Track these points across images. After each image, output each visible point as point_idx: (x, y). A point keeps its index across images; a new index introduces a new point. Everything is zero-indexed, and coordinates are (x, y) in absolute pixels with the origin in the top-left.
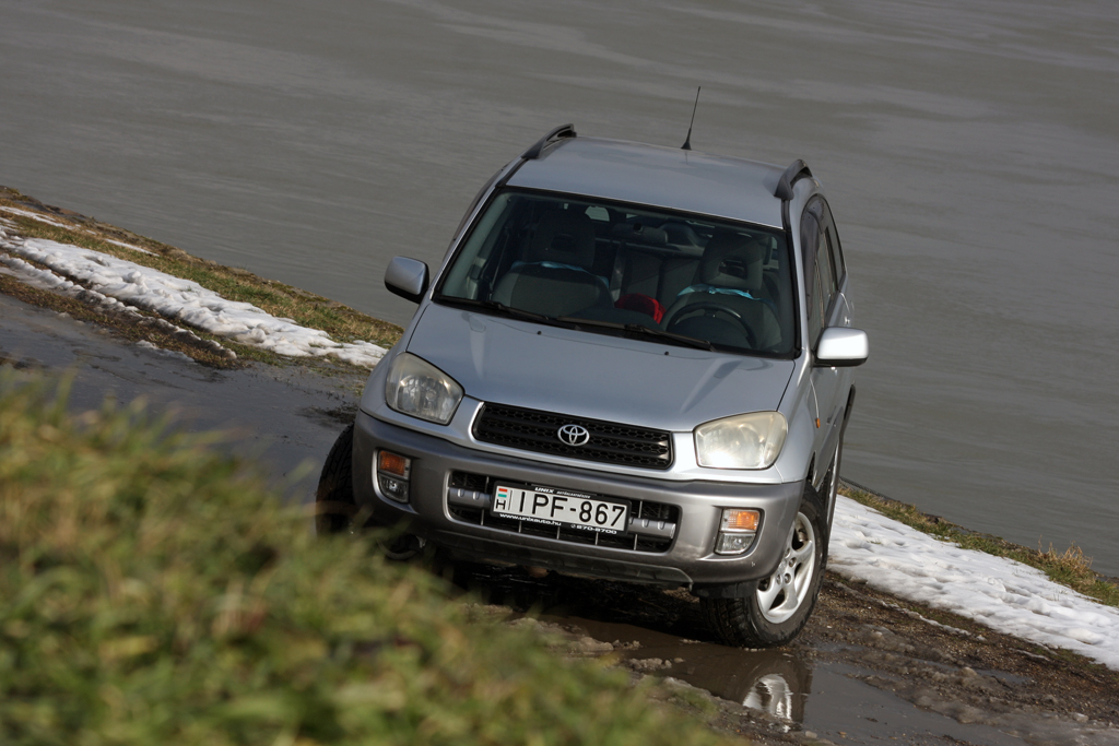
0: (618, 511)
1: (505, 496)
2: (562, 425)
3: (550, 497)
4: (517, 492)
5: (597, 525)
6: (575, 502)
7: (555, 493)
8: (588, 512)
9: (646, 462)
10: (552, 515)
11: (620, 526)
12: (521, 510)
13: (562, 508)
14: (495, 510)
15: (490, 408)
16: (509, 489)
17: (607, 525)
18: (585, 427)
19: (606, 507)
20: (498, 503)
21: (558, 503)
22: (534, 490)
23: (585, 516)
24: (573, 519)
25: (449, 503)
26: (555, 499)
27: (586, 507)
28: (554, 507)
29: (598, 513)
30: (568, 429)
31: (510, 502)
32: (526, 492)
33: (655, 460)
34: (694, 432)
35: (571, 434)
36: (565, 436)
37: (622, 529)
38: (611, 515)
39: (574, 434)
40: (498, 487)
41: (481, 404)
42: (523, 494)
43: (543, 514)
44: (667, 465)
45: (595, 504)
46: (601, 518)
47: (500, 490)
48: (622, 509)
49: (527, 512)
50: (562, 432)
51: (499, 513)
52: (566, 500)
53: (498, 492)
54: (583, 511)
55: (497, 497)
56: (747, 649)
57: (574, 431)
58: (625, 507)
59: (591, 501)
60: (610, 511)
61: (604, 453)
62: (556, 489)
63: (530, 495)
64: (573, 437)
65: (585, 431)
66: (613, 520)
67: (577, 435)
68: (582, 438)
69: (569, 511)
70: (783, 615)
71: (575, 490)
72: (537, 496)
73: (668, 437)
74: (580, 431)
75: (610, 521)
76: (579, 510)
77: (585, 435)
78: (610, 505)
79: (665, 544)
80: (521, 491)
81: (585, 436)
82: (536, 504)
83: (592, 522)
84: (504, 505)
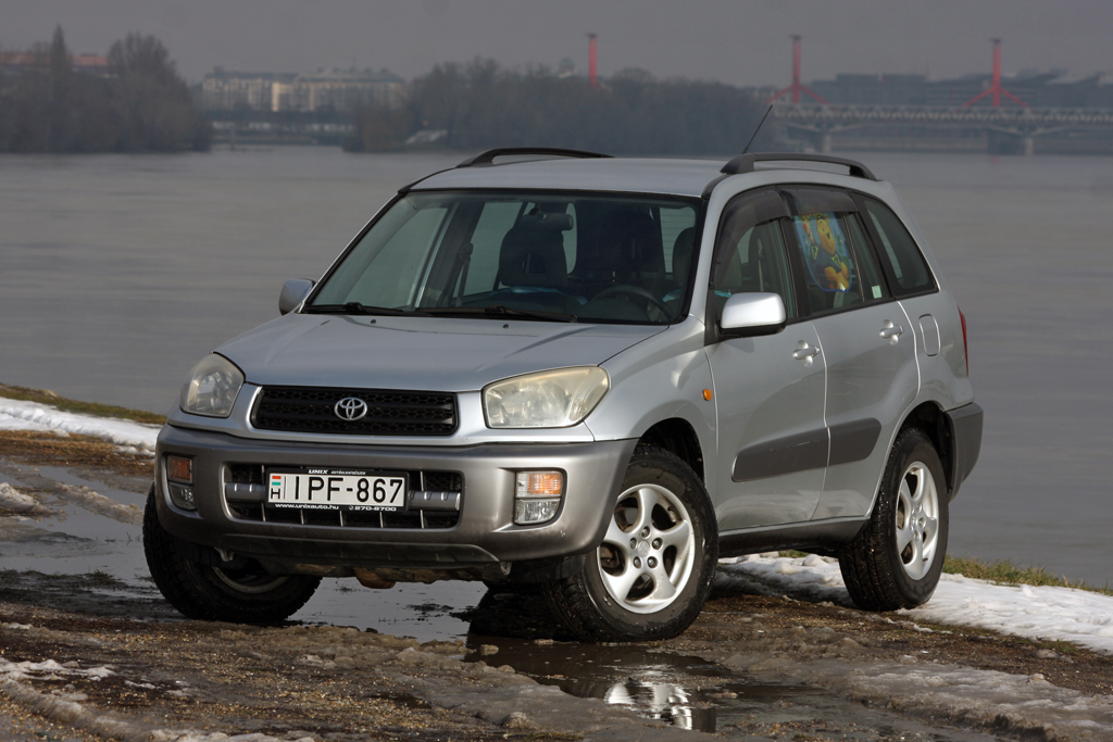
0: (396, 485)
1: (279, 484)
2: (339, 400)
3: (325, 479)
4: (291, 478)
5: (376, 504)
6: (351, 481)
7: (329, 473)
8: (366, 490)
9: (430, 429)
10: (329, 499)
11: (399, 502)
12: (297, 497)
13: (338, 489)
14: (270, 500)
15: (270, 392)
16: (282, 475)
17: (386, 502)
18: (364, 399)
19: (384, 483)
20: (273, 493)
21: (334, 484)
22: (307, 473)
23: (363, 495)
24: (350, 500)
25: (228, 501)
26: (330, 480)
27: (363, 485)
28: (330, 489)
29: (376, 489)
30: (345, 403)
31: (286, 490)
32: (300, 476)
33: (439, 426)
34: (482, 391)
35: (347, 408)
36: (342, 411)
37: (401, 505)
38: (390, 490)
39: (350, 408)
40: (272, 475)
41: (259, 389)
42: (298, 478)
43: (320, 499)
44: (452, 429)
45: (371, 480)
46: (379, 495)
47: (274, 477)
48: (400, 482)
49: (303, 499)
50: (339, 407)
51: (274, 504)
52: (341, 479)
53: (272, 480)
54: (361, 490)
55: (271, 486)
56: (605, 644)
57: (351, 405)
58: (403, 479)
59: (367, 478)
60: (389, 487)
61: (385, 425)
62: (330, 468)
63: (304, 479)
64: (350, 411)
65: (363, 403)
66: (392, 495)
67: (353, 408)
68: (359, 411)
69: (346, 492)
70: (655, 605)
71: (350, 468)
72: (311, 479)
73: (452, 399)
74: (357, 403)
75: (389, 497)
76: (356, 490)
77: (363, 407)
78: (387, 480)
79: (450, 517)
80: (295, 476)
81: (361, 410)
82: (311, 488)
83: (371, 502)
84: (279, 493)
